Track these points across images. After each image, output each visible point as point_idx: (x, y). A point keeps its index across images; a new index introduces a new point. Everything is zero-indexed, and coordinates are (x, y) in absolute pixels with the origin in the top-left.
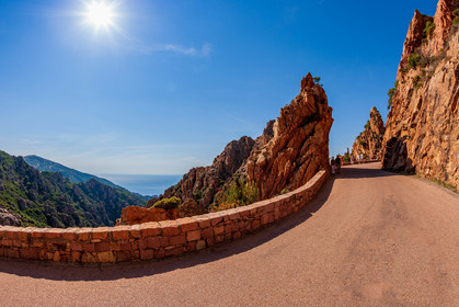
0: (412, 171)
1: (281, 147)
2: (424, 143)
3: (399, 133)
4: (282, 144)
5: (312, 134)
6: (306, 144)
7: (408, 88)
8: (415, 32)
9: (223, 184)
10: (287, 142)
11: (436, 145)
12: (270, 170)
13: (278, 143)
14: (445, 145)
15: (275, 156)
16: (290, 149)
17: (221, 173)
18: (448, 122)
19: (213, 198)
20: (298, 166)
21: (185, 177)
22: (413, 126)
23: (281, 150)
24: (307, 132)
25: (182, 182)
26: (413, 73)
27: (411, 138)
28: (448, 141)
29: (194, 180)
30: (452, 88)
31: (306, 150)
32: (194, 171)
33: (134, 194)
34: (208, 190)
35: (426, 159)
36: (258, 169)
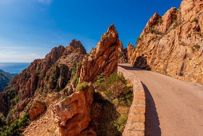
0: (149, 69)
1: (101, 54)
2: (156, 61)
3: (143, 55)
4: (101, 53)
5: (114, 50)
6: (112, 55)
7: (148, 40)
8: (154, 20)
9: (50, 68)
10: (103, 53)
11: (161, 63)
12: (95, 64)
13: (99, 53)
14: (165, 63)
15: (98, 58)
16: (105, 56)
17: (49, 63)
18: (168, 57)
19: (45, 74)
20: (108, 63)
21: (32, 64)
22: (151, 54)
23: (100, 56)
24: (113, 49)
25: (30, 66)
26: (150, 35)
27: (149, 58)
28: (167, 62)
29: (36, 65)
30: (170, 47)
31: (112, 57)
32: (36, 61)
33: (7, 73)
34: (43, 70)
35: (156, 66)
36: (89, 63)
